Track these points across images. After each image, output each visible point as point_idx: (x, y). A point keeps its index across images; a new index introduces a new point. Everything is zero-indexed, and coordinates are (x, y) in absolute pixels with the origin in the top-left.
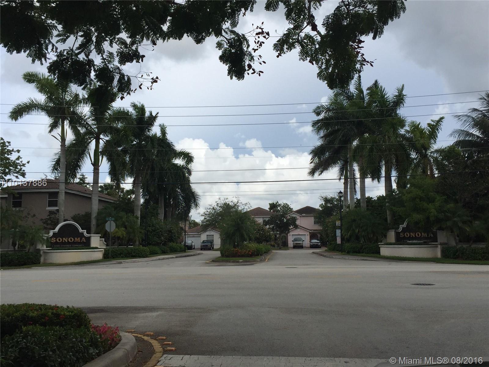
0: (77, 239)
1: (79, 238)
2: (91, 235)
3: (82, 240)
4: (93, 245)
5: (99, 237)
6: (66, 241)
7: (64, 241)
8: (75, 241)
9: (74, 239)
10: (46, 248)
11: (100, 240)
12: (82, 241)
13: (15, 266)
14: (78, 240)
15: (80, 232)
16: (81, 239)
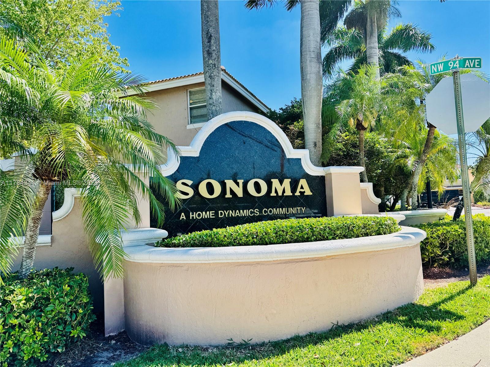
0: (281, 183)
1: (287, 182)
3: (299, 189)
6: (240, 194)
7: (228, 191)
8: (273, 194)
9: (269, 185)
12: (297, 194)
14: (281, 187)
15: (288, 156)
16: (294, 185)
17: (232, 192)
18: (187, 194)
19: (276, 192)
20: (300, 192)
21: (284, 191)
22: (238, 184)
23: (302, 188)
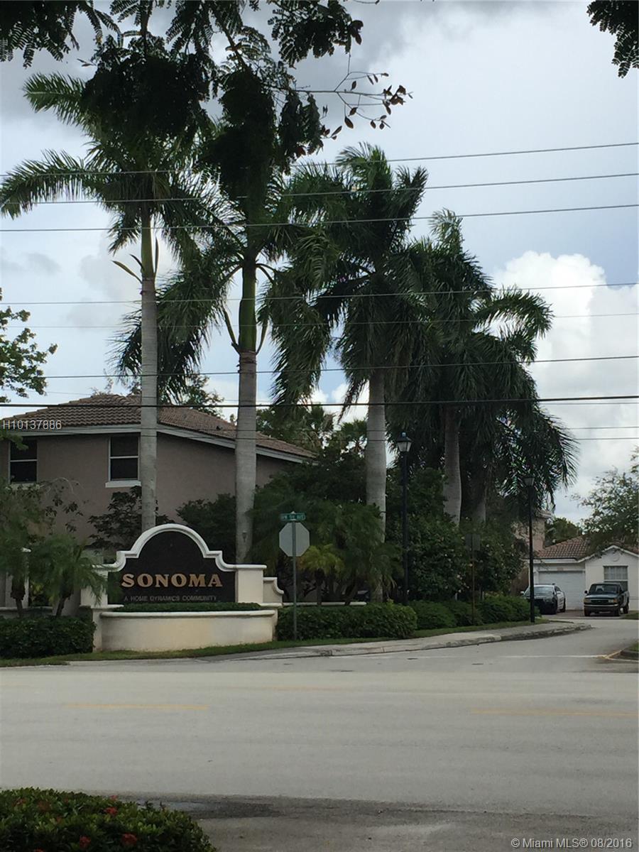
0: (197, 577)
1: (202, 576)
2: (238, 566)
3: (211, 582)
4: (242, 598)
5: (262, 573)
6: (166, 585)
7: (158, 583)
8: (191, 585)
9: (188, 579)
10: (109, 603)
11: (265, 582)
12: (210, 585)
13: (23, 656)
14: (198, 580)
15: (204, 557)
16: (207, 580)
17: (160, 583)
18: (130, 584)
19: (193, 584)
20: (212, 584)
21: (199, 583)
22: (164, 577)
23: (214, 581)
